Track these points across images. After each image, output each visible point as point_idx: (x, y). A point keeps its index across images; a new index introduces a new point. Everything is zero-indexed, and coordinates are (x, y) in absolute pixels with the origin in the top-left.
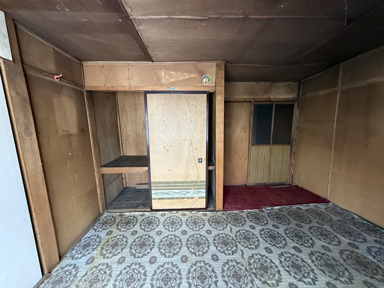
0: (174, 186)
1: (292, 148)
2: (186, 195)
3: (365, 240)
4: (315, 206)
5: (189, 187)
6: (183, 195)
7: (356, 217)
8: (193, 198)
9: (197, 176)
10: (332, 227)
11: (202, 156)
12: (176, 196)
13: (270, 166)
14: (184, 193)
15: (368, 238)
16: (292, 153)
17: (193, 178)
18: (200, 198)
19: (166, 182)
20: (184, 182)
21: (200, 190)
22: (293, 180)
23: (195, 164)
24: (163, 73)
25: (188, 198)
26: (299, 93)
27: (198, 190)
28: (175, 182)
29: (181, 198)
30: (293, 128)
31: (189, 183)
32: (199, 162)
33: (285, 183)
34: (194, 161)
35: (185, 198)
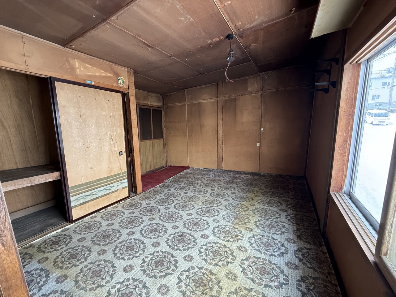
0: (98, 184)
1: (164, 140)
2: (110, 190)
3: (210, 175)
4: (186, 171)
5: (113, 181)
6: (108, 191)
7: (202, 169)
8: (117, 191)
9: (119, 168)
10: (198, 175)
11: (122, 149)
12: (100, 194)
13: (153, 156)
14: (109, 188)
15: (210, 173)
16: (165, 145)
17: (116, 171)
18: (123, 188)
19: (88, 182)
20: (108, 178)
21: (123, 181)
22: (167, 163)
23: (117, 157)
24: (77, 63)
25: (113, 192)
26: (163, 103)
27: (121, 181)
28: (99, 180)
29: (106, 195)
30: (163, 127)
31: (113, 177)
32: (120, 155)
33: (163, 166)
34: (115, 155)
35: (110, 193)
